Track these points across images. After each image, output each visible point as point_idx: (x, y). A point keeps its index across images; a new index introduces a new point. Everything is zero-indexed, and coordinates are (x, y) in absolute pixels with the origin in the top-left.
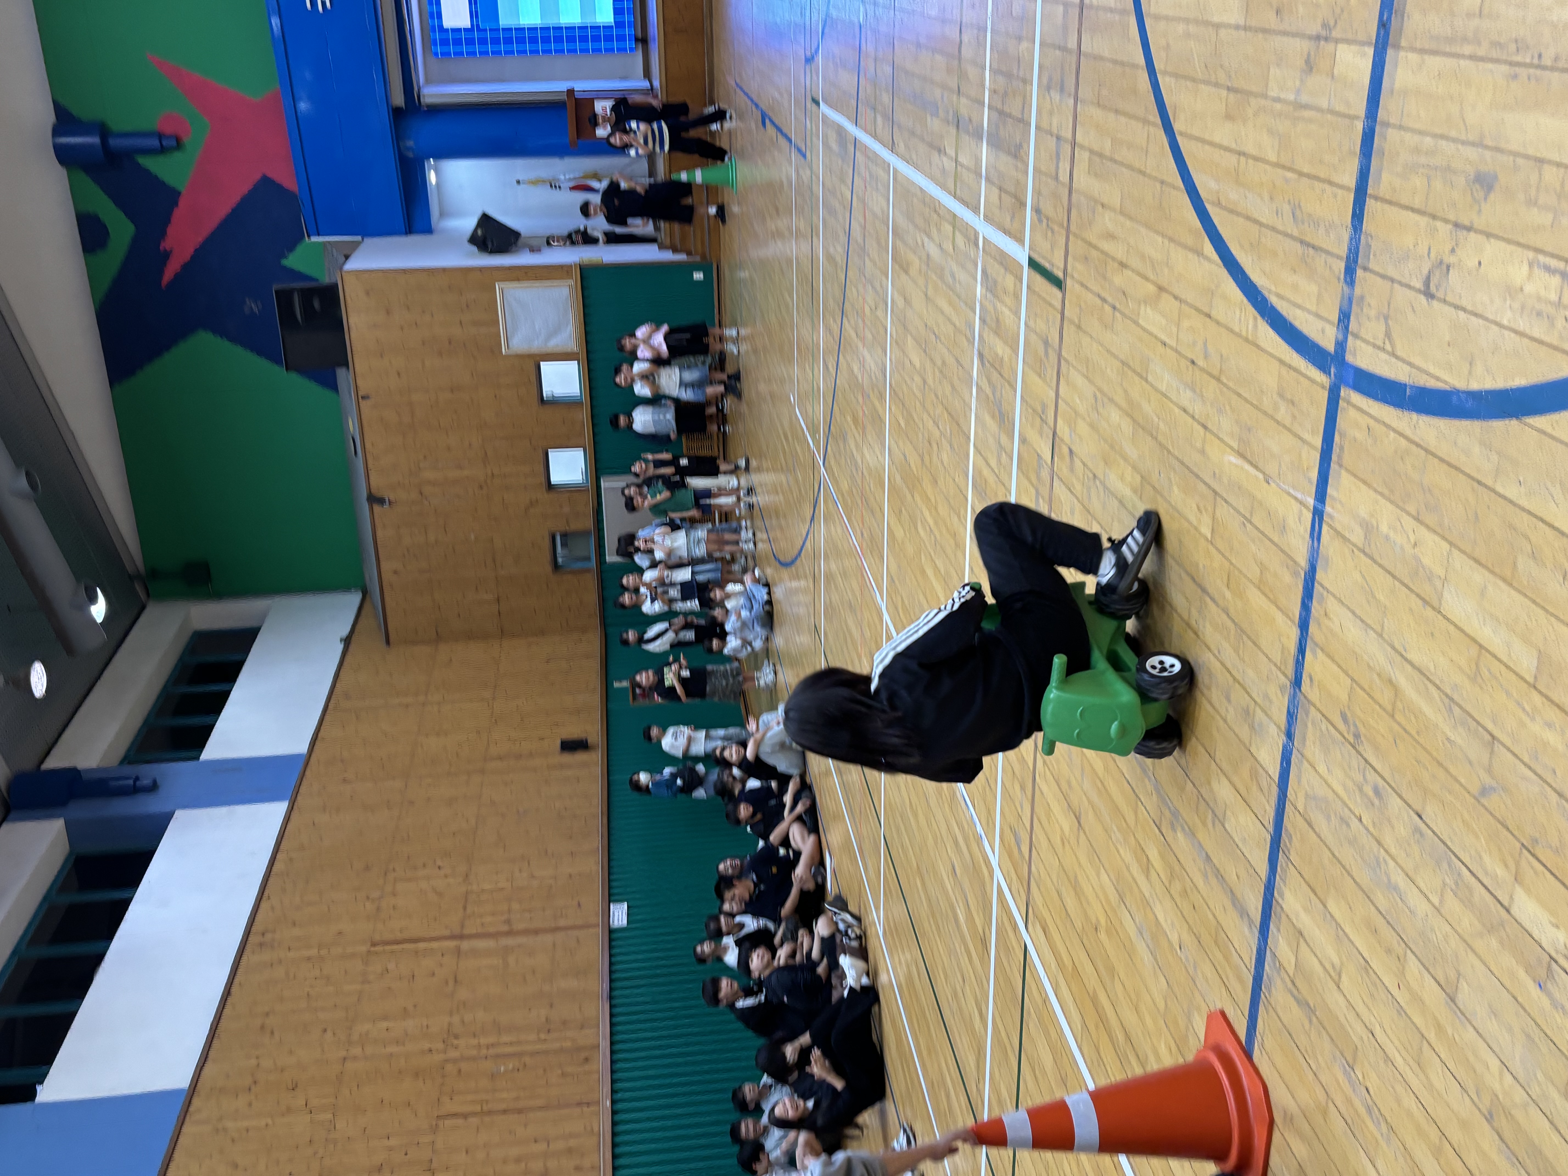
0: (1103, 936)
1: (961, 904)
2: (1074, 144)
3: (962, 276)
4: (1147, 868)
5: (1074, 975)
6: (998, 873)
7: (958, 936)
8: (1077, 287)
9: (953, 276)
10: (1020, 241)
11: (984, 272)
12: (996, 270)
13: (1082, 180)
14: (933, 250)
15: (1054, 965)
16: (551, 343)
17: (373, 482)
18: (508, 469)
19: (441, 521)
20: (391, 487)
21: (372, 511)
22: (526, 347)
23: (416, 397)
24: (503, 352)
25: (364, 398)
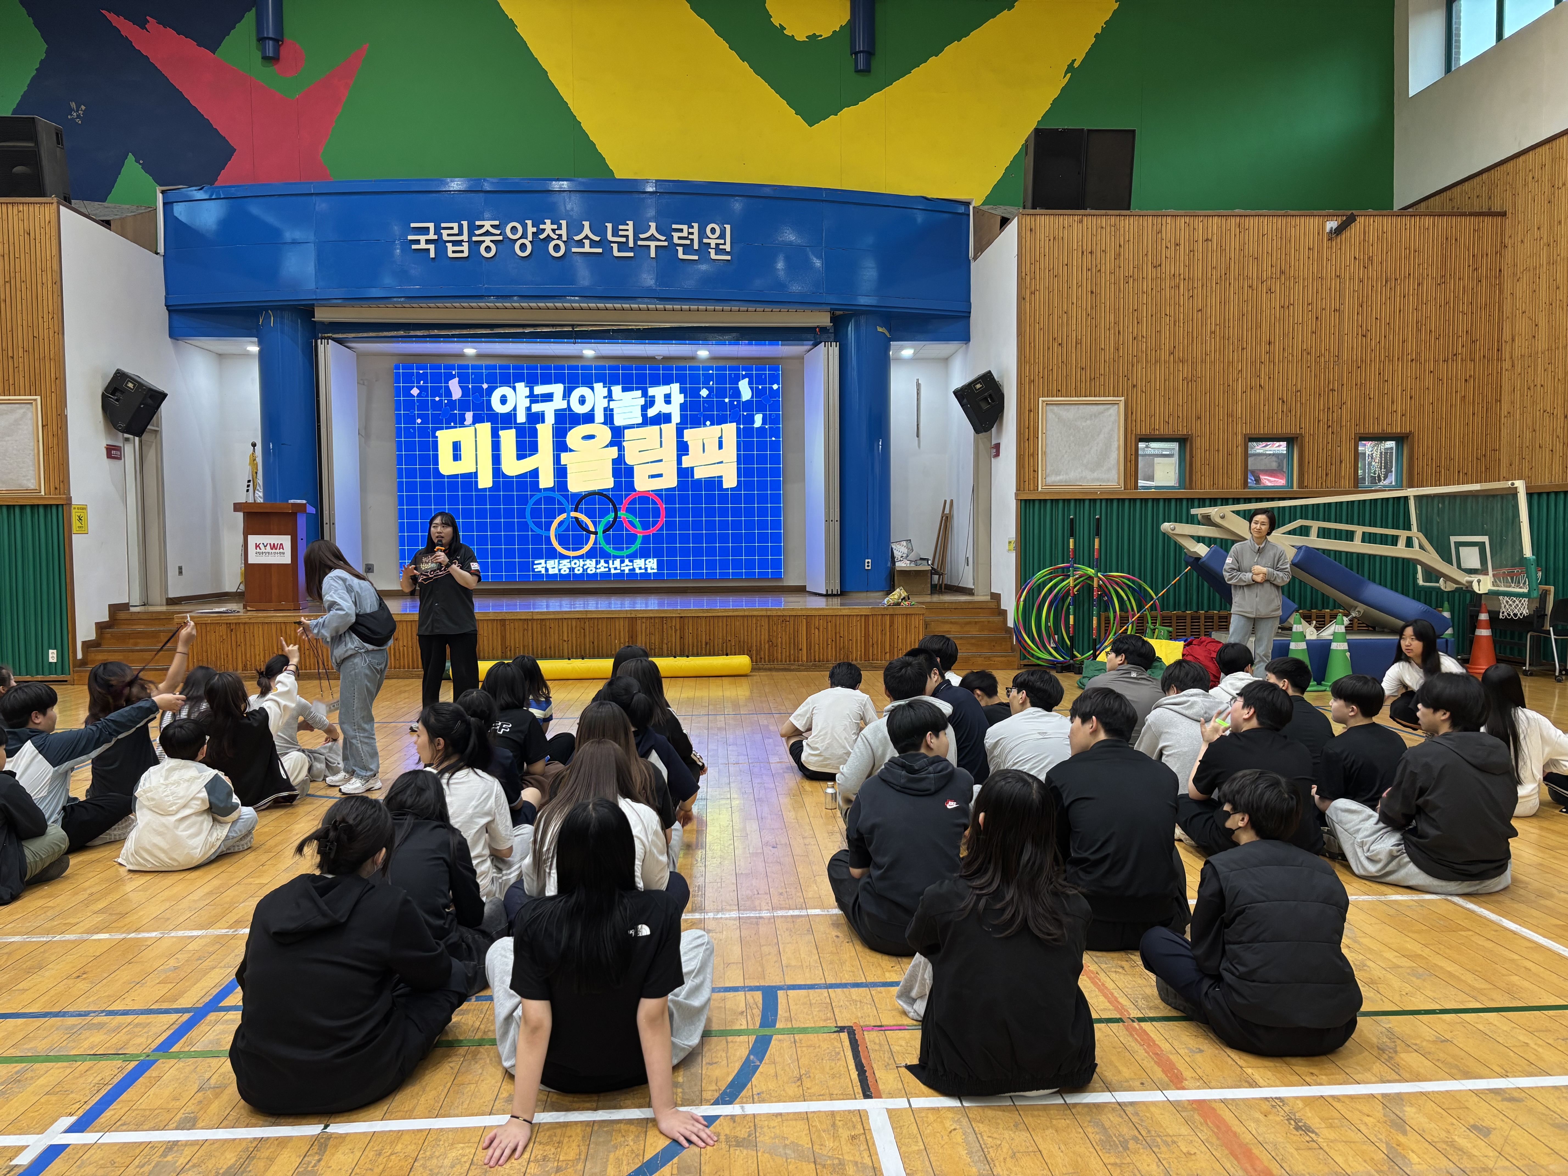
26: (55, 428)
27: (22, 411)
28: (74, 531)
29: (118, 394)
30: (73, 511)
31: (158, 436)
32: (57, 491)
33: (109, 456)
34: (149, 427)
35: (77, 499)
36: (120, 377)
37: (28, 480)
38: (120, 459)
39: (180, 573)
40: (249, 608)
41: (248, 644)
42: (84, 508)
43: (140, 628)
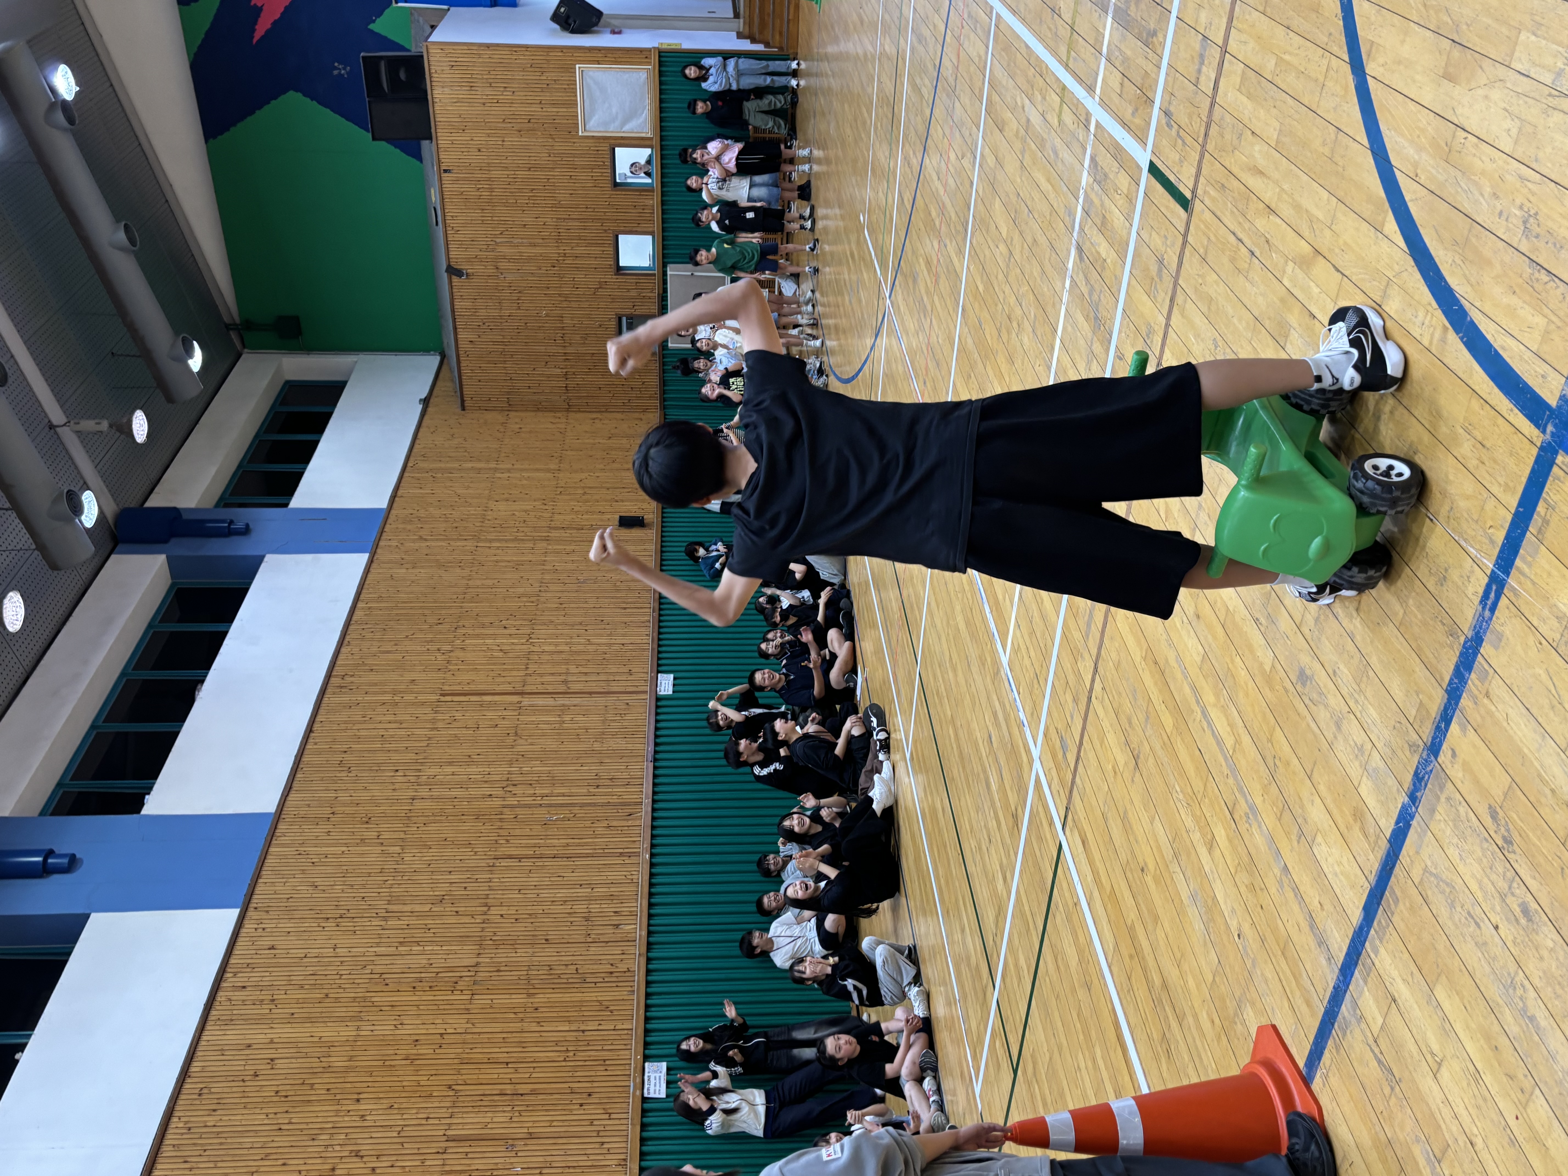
0: (1149, 879)
1: (994, 773)
2: (1224, 51)
3: (1065, 154)
4: (1211, 844)
5: (1112, 899)
6: (1037, 765)
7: (988, 799)
8: (1208, 215)
9: (1056, 153)
10: (1143, 142)
11: (1093, 159)
12: (1107, 161)
13: (1229, 94)
14: (1035, 119)
15: (1090, 878)
16: (627, 128)
17: (452, 254)
18: (580, 250)
19: (515, 296)
20: (469, 260)
21: (450, 282)
22: (602, 130)
23: (495, 174)
24: (580, 134)
25: (445, 171)
27: (588, 79)
29: (569, 23)
32: (649, 57)
35: (656, 45)
36: (556, 20)
37: (640, 77)
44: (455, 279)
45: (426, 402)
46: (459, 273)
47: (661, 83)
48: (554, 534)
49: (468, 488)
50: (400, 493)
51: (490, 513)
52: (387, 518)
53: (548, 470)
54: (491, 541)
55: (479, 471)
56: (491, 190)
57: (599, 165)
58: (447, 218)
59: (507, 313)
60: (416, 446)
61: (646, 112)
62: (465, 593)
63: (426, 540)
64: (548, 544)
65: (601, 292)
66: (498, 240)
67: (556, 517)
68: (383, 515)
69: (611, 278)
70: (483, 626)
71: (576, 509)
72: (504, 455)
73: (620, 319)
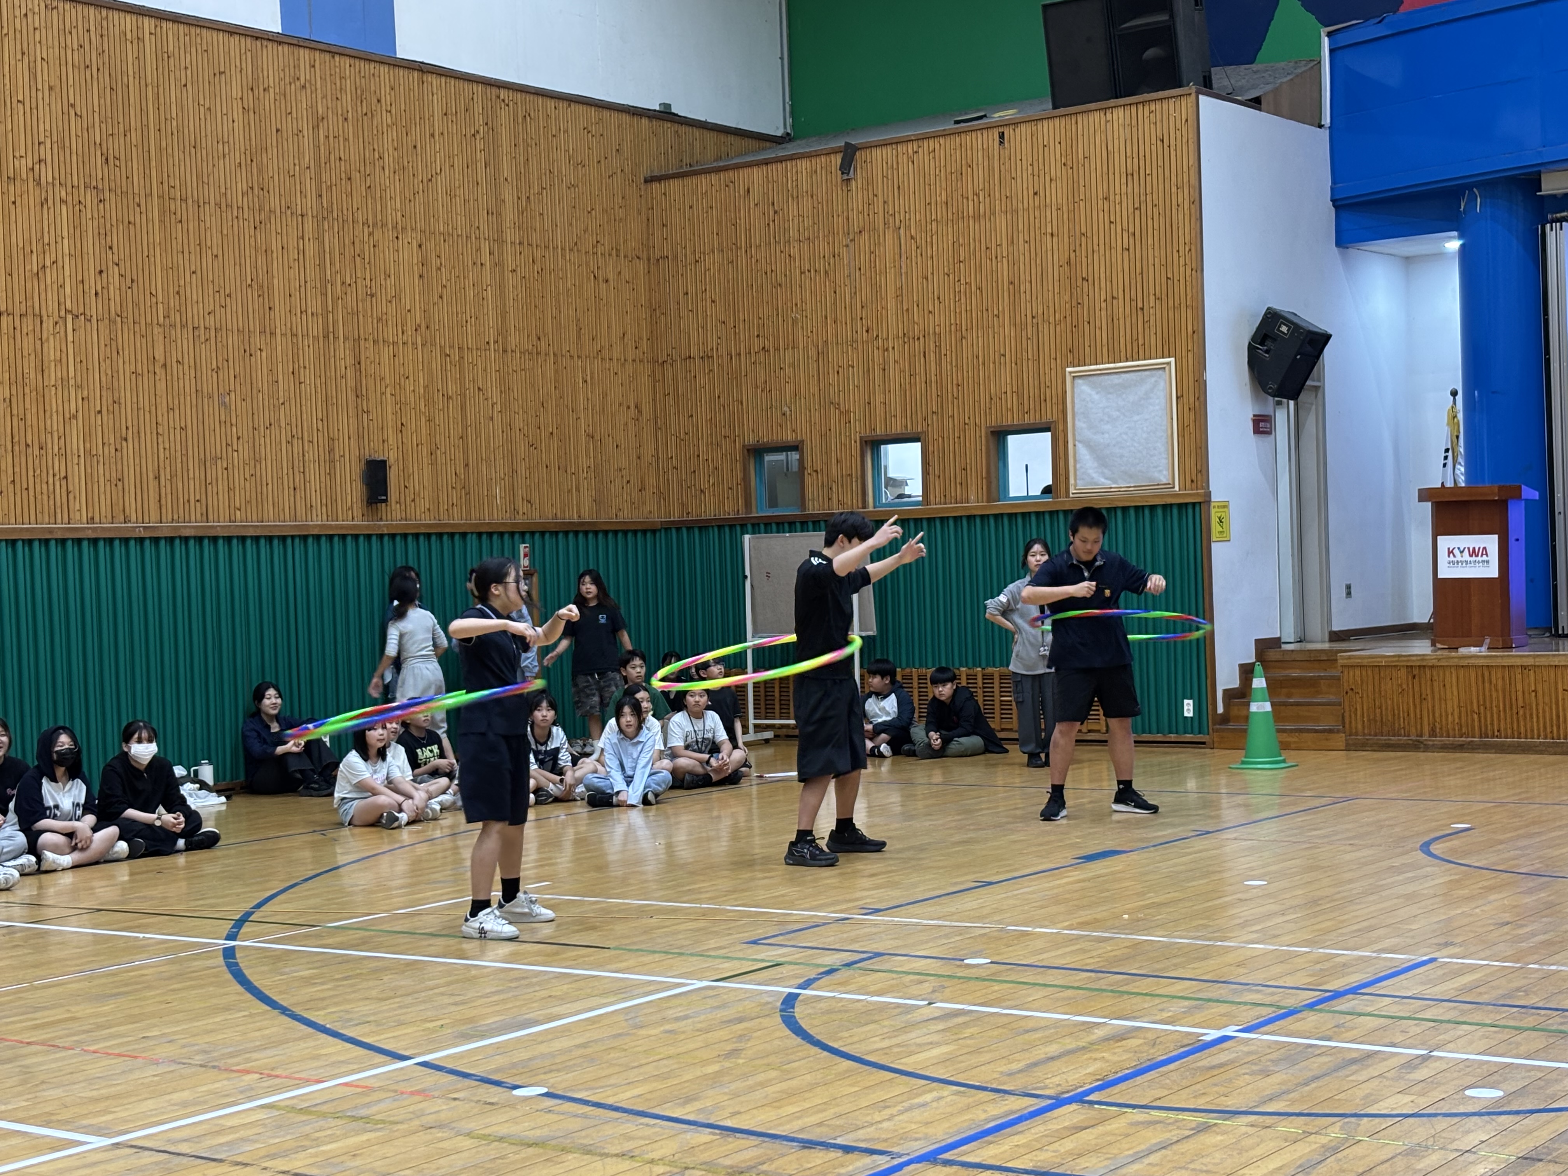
16: (1082, 451)
17: (877, 153)
18: (893, 373)
19: (821, 265)
20: (869, 182)
21: (835, 152)
22: (1077, 407)
23: (1001, 222)
24: (1068, 370)
25: (1002, 136)
26: (1192, 400)
27: (1153, 380)
28: (1214, 538)
29: (1268, 343)
30: (1213, 511)
31: (1320, 395)
32: (1194, 485)
33: (1257, 431)
34: (1309, 383)
35: (1218, 495)
36: (1272, 318)
37: (1160, 471)
38: (1269, 433)
39: (1349, 594)
40: (1439, 646)
41: (1437, 696)
42: (1225, 506)
43: (1295, 673)
44: (837, 159)
45: (665, 114)
46: (846, 166)
47: (1153, 508)
48: (343, 349)
49: (451, 195)
50: (434, 80)
51: (391, 235)
52: (368, 59)
53: (502, 333)
54: (320, 240)
55: (495, 212)
56: (977, 217)
57: (1023, 404)
58: (931, 142)
59: (794, 252)
60: (551, 104)
61: (1108, 483)
62: (184, 200)
63: (316, 127)
64: (316, 339)
65: (834, 414)
66: (902, 231)
67: (386, 353)
68: (378, 49)
69: (858, 430)
70: (102, 234)
71: (409, 385)
72: (538, 254)
73: (795, 447)
